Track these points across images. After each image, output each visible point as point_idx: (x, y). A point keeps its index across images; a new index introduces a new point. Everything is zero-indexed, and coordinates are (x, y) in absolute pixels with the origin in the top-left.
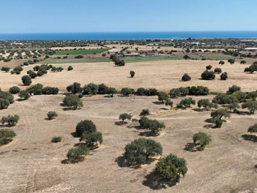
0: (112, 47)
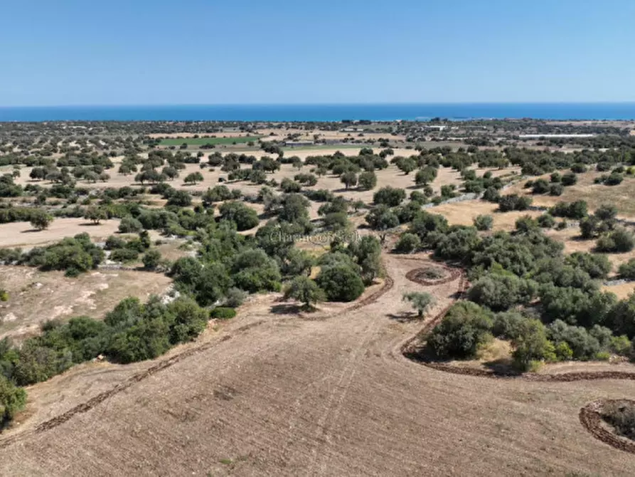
0: (268, 134)
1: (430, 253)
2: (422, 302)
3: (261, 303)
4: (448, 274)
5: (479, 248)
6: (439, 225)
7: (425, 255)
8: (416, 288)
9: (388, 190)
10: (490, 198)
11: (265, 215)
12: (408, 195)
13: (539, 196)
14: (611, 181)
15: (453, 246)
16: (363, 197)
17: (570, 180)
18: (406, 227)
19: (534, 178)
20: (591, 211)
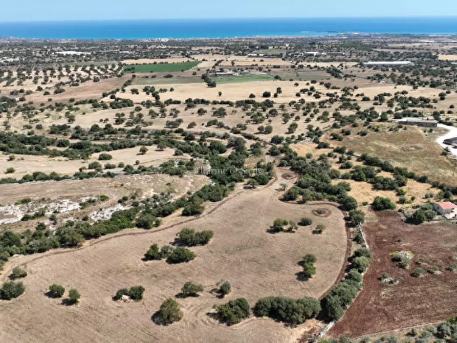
0: (201, 60)
1: (290, 167)
2: (284, 186)
3: (239, 186)
4: (294, 176)
5: (304, 168)
6: (294, 157)
7: (288, 168)
8: (284, 181)
9: (277, 136)
10: (316, 141)
11: (229, 146)
12: (285, 138)
13: (334, 141)
14: (363, 134)
15: (297, 166)
16: (267, 138)
17: (348, 133)
18: (283, 155)
19: (335, 131)
20: (347, 151)
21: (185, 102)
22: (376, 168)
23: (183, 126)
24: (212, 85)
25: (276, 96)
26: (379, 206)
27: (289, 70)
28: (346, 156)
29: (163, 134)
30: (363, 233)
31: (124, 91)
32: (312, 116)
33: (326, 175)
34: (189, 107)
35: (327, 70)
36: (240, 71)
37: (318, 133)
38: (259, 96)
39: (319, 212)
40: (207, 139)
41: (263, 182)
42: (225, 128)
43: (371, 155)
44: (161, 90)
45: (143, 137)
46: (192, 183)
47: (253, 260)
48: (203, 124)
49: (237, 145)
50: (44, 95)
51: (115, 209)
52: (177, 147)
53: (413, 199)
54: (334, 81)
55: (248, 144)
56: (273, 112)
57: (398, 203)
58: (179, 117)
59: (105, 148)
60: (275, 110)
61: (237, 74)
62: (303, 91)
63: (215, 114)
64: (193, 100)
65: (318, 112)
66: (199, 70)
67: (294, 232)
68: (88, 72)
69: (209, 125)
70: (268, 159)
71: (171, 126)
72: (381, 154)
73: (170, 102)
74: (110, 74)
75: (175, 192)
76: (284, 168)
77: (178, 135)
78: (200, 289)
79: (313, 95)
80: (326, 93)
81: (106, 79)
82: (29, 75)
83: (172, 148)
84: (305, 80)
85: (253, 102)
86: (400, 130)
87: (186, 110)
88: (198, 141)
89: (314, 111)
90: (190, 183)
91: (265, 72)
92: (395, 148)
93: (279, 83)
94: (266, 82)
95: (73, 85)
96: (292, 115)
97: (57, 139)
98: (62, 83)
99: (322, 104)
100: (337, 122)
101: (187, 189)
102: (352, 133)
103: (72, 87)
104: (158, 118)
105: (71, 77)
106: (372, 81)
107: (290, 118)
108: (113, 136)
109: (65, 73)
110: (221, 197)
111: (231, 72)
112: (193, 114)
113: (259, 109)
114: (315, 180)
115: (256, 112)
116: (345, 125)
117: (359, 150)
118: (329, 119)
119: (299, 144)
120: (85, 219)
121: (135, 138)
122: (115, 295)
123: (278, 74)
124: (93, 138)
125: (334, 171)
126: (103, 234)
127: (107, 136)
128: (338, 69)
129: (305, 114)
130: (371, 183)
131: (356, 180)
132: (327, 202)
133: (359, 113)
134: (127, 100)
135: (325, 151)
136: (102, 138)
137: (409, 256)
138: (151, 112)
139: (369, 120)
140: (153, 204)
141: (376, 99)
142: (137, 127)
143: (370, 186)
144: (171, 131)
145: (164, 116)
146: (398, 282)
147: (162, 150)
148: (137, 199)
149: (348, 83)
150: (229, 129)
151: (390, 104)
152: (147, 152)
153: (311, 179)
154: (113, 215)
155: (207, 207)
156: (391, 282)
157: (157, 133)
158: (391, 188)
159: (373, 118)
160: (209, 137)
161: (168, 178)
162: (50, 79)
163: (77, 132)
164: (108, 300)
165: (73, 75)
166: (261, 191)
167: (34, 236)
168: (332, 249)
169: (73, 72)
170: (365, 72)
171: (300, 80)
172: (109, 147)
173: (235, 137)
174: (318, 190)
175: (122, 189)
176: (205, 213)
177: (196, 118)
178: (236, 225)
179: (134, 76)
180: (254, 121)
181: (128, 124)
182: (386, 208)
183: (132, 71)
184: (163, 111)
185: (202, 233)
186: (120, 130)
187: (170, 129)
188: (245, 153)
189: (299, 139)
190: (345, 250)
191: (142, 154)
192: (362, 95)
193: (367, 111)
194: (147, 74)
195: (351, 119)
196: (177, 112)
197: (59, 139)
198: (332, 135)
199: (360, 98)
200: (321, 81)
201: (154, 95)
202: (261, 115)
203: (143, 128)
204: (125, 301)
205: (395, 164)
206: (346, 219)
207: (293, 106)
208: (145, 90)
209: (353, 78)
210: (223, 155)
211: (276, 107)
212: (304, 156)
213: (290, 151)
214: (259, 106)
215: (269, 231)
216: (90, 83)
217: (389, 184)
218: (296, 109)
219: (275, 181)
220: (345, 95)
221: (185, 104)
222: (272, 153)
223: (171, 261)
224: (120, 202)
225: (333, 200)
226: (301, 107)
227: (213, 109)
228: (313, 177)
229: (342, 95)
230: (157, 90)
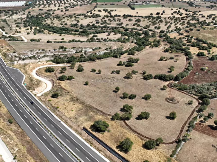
1: (167, 42)
2: (165, 48)
3: (147, 47)
4: (168, 45)
6: (169, 37)
7: (166, 42)
8: (164, 46)
9: (162, 30)
10: (178, 33)
11: (142, 34)
12: (165, 31)
13: (186, 33)
14: (198, 30)
15: (170, 41)
16: (158, 31)
17: (192, 30)
18: (164, 37)
19: (187, 29)
20: (190, 36)
21: (122, 16)
22: (201, 43)
23: (124, 25)
24: (133, 9)
25: (162, 14)
26: (200, 55)
27: (169, 2)
28: (190, 38)
29: (115, 28)
30: (192, 62)
31: (95, 10)
32: (178, 23)
33: (181, 44)
34: (124, 18)
35: (187, 3)
36: (145, 2)
37: (180, 29)
38: (155, 14)
39: (177, 56)
40: (133, 31)
41: (156, 46)
42: (141, 27)
43: (200, 38)
44: (111, 11)
45: (107, 29)
46: (130, 45)
47: (153, 67)
48: (131, 25)
49: (146, 33)
50: (61, 12)
51: (104, 52)
52: (121, 33)
53: (213, 53)
54: (190, 8)
55: (150, 33)
56: (161, 21)
57: (207, 54)
58: (121, 22)
59: (93, 33)
60: (162, 20)
61: (144, 4)
62: (175, 12)
63: (136, 21)
64: (126, 15)
65: (181, 21)
66: (126, 1)
67: (167, 61)
68: (76, 2)
69: (134, 25)
70: (158, 39)
71: (119, 25)
72: (204, 38)
73: (116, 16)
74: (86, 3)
75: (124, 48)
76: (164, 42)
77: (122, 29)
78: (137, 72)
79: (179, 14)
80: (185, 14)
81: (85, 5)
82: (51, 3)
83: (120, 34)
84: (176, 8)
85: (152, 17)
86: (215, 29)
87: (123, 19)
88: (130, 32)
89: (179, 21)
90: (129, 45)
91: (157, 3)
92: (210, 36)
93: (164, 9)
94: (158, 8)
95: (72, 8)
96: (169, 22)
97: (74, 29)
98: (67, 7)
99: (183, 18)
100: (188, 25)
101: (128, 47)
102: (194, 30)
103: (71, 8)
104: (112, 22)
105: (70, 4)
106: (208, 8)
107: (168, 23)
108: (96, 28)
109: (66, 2)
110: (141, 50)
111: (141, 3)
112: (126, 21)
113: (155, 20)
114: (177, 46)
115: (153, 21)
116: (191, 27)
117: (195, 36)
118: (185, 24)
119: (171, 34)
120: (95, 54)
121: (105, 30)
122: (111, 72)
123: (163, 4)
124: (88, 29)
125: (184, 43)
126: (102, 58)
127: (93, 28)
128: (193, 2)
129: (175, 22)
130: (198, 48)
131: (193, 47)
132: (181, 53)
133: (198, 22)
134: (98, 14)
135: (182, 36)
136: (92, 29)
137: (207, 68)
138: (109, 20)
139: (202, 25)
140: (117, 51)
141: (208, 16)
142: (105, 25)
143: (198, 49)
144: (119, 27)
145: (115, 21)
146: (201, 74)
147: (116, 34)
148: (111, 49)
149: (197, 9)
150: (142, 27)
151: (214, 19)
152: (111, 35)
153: (175, 45)
154: (104, 53)
155: (136, 53)
156: (199, 74)
157: (113, 28)
158: (206, 49)
159: (204, 24)
160: (135, 30)
161: (121, 43)
162: (61, 5)
163: (82, 27)
164: (109, 74)
165: (70, 3)
166: (155, 49)
167: (81, 58)
168: (180, 66)
169: (69, 2)
170: (206, 4)
171: (174, 7)
172: (95, 33)
173: (145, 30)
174: (177, 49)
175: (105, 46)
176: (135, 54)
177: (128, 22)
178: (147, 58)
179: (97, 4)
180: (153, 24)
181: (101, 24)
182: (202, 55)
183: (96, 1)
184: (114, 19)
185: (136, 59)
186: (98, 26)
187: (118, 27)
188: (149, 36)
189: (171, 31)
190: (185, 66)
191: (108, 35)
192: (202, 15)
193: (202, 21)
194: (103, 3)
195: (194, 24)
196: (120, 20)
197: (75, 29)
198: (185, 30)
199: (201, 16)
200: (184, 8)
201: (108, 13)
202: (156, 22)
203: (108, 26)
204: (115, 74)
205: (209, 41)
206: (186, 58)
207: (170, 19)
208: (104, 10)
209: (199, 7)
210: (140, 37)
211: (162, 19)
212: (173, 38)
213: (167, 36)
214: (155, 18)
215: (158, 60)
216: (78, 7)
217: (205, 48)
218: (171, 20)
219: (161, 46)
220: (194, 15)
221: (122, 17)
222: (160, 36)
223: (126, 66)
224: (106, 49)
225: (183, 52)
226: (173, 19)
227: (135, 19)
228: (176, 45)
229: (193, 15)
230: (109, 10)
